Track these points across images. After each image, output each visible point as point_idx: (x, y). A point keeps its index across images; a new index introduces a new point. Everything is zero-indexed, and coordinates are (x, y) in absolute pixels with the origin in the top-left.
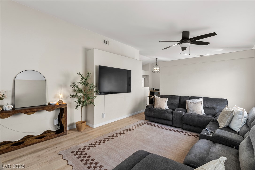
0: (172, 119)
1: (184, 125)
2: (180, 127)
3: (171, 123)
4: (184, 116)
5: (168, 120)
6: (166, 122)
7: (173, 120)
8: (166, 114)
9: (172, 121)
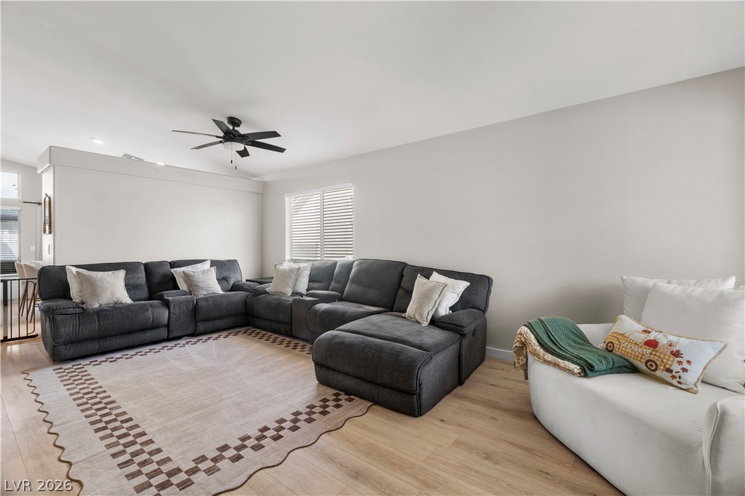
0: (166, 322)
1: (200, 324)
2: (183, 334)
3: (163, 333)
4: (200, 304)
5: (155, 327)
6: (149, 335)
7: (172, 323)
8: (150, 312)
9: (168, 326)
